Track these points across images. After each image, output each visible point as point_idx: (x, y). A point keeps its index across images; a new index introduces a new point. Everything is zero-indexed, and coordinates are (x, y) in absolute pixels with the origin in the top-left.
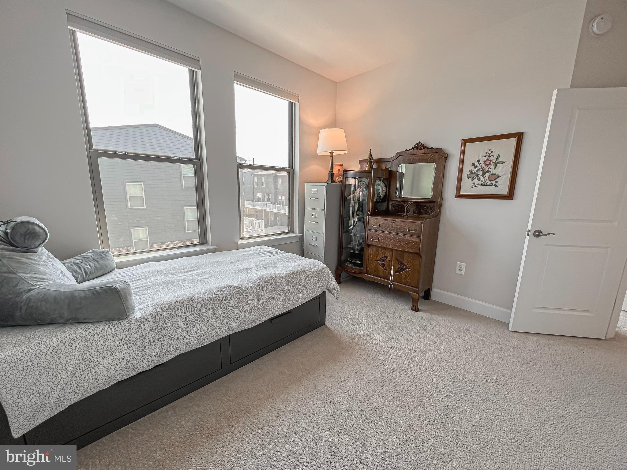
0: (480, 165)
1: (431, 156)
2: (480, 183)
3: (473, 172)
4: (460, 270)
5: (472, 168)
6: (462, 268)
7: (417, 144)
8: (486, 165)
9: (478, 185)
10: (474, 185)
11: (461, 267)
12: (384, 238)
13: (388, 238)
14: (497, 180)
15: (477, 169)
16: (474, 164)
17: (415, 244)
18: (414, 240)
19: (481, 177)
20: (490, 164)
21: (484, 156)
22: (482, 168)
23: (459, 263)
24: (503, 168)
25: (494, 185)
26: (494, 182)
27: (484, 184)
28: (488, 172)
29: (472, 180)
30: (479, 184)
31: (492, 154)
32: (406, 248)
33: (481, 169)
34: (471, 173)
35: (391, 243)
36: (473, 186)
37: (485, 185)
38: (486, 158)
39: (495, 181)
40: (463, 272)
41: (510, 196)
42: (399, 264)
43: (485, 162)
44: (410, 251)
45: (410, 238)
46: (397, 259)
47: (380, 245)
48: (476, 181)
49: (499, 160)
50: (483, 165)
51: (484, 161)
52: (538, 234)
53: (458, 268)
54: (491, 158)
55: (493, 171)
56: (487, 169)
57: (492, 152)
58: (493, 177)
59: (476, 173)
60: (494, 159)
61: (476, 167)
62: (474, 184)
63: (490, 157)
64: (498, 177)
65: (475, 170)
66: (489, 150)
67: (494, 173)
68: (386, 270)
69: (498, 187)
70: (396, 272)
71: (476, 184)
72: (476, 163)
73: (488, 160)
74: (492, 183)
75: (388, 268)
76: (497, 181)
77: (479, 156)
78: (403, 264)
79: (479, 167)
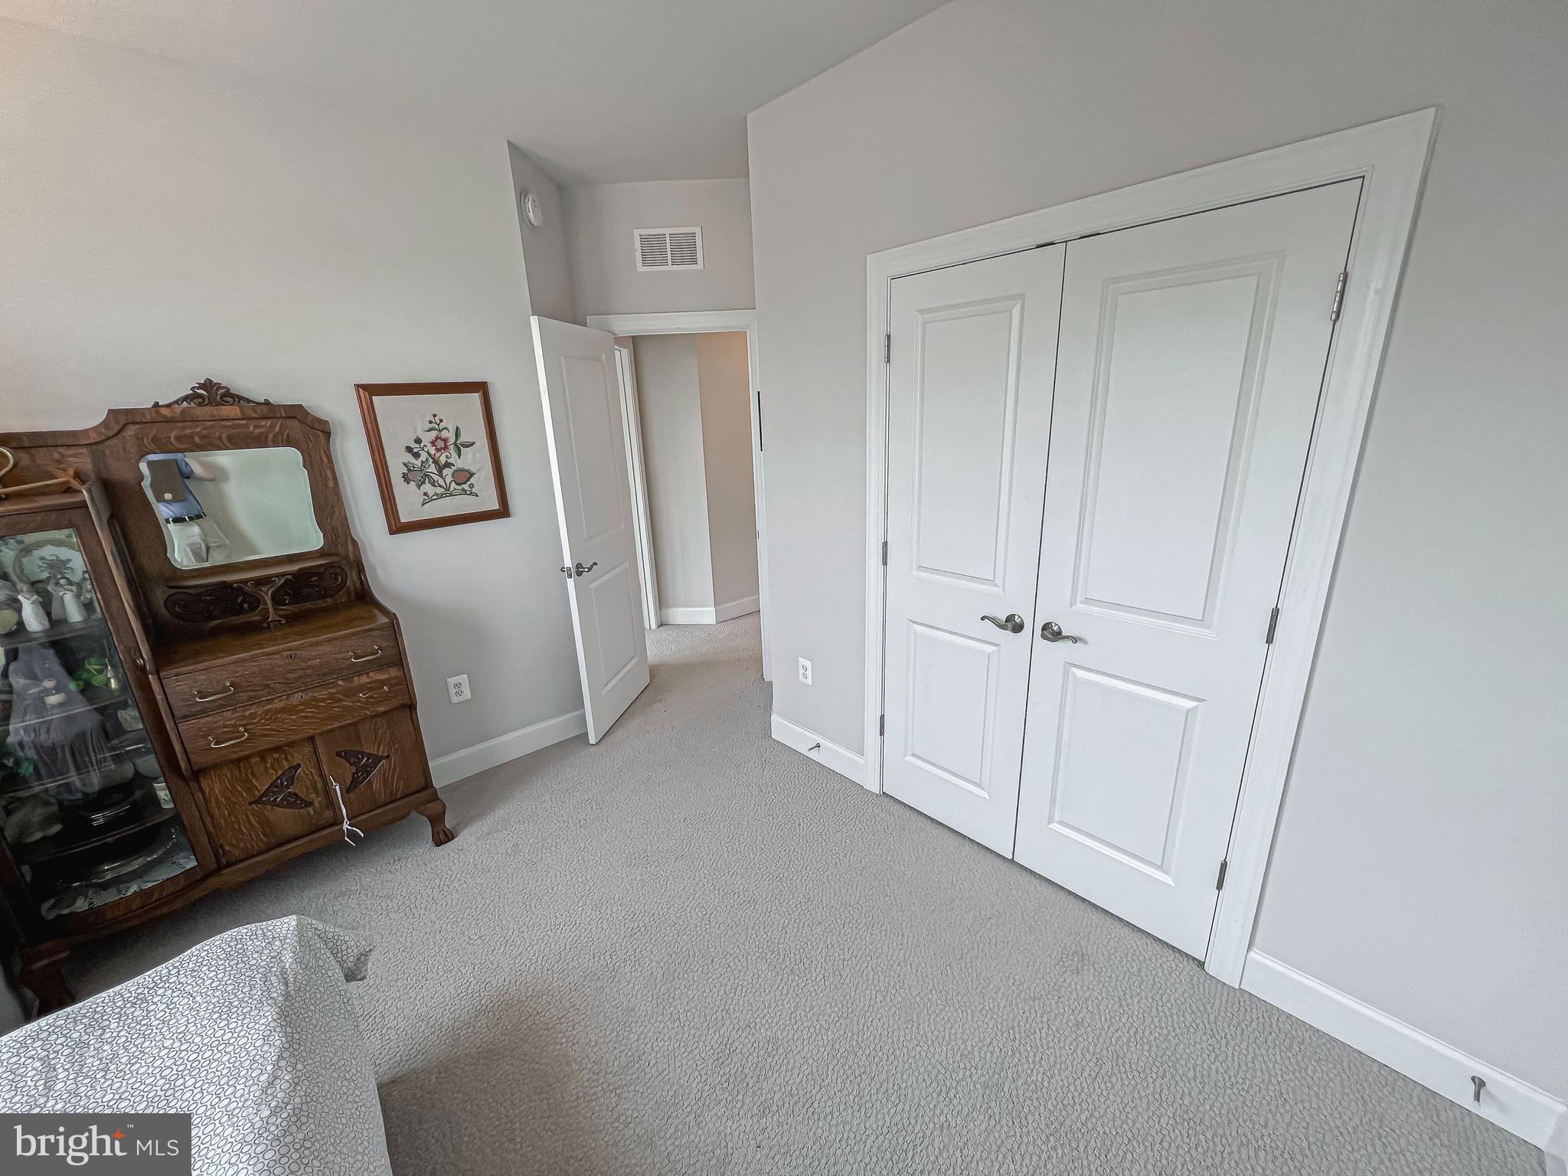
0: (426, 449)
1: (272, 426)
2: (440, 491)
3: (414, 467)
4: (459, 693)
5: (410, 458)
6: (460, 687)
7: (202, 386)
8: (438, 450)
9: (435, 497)
10: (427, 499)
11: (457, 685)
12: (270, 719)
13: (283, 710)
14: (472, 481)
15: (420, 459)
16: (409, 449)
17: (391, 686)
18: (382, 677)
19: (436, 478)
20: (446, 448)
21: (427, 429)
22: (432, 458)
23: (452, 681)
24: (474, 455)
25: (468, 492)
26: (466, 487)
27: (447, 493)
28: (448, 465)
29: (419, 487)
30: (437, 494)
31: (442, 425)
32: (367, 709)
33: (431, 460)
34: (409, 470)
35: (306, 717)
36: (425, 500)
37: (451, 495)
38: (434, 434)
39: (469, 483)
40: (467, 694)
41: (503, 511)
42: (349, 762)
43: (433, 443)
44: (382, 709)
45: (368, 677)
46: (338, 754)
47: (263, 744)
48: (427, 487)
49: (462, 439)
50: (433, 451)
51: (430, 440)
52: (579, 570)
53: (452, 691)
54: (444, 434)
55: (459, 463)
56: (443, 460)
57: (441, 421)
58: (462, 477)
59: (421, 471)
60: (450, 435)
61: (417, 455)
62: (426, 494)
63: (440, 431)
64: (472, 475)
65: (418, 463)
66: (435, 416)
67: (460, 466)
68: (310, 804)
69: (477, 496)
70: (347, 790)
71: (430, 494)
72: (413, 445)
73: (437, 438)
74: (463, 490)
75: (313, 796)
76: (472, 484)
77: (415, 430)
78: (364, 754)
79: (424, 456)
